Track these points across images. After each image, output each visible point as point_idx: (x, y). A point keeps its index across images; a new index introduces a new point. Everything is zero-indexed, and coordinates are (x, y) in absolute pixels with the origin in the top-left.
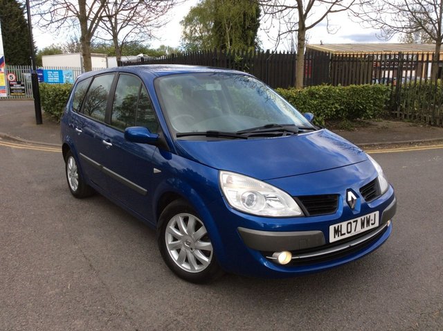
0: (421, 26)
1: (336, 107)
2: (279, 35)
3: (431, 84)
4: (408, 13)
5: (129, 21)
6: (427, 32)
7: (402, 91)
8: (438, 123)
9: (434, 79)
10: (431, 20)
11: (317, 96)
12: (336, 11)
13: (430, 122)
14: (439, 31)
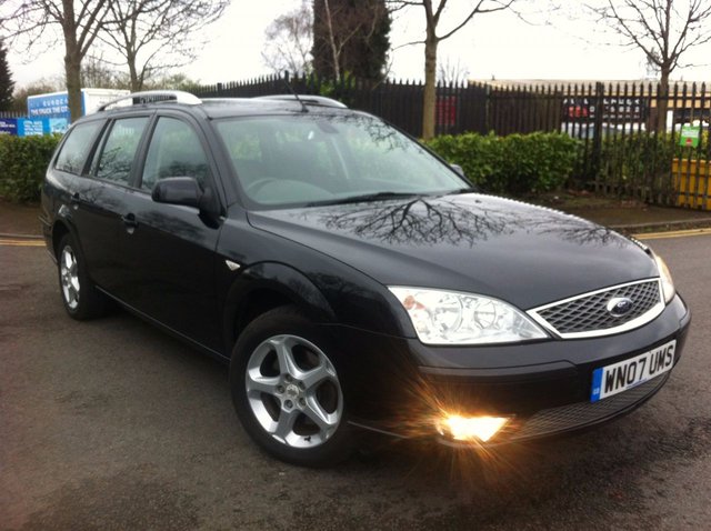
0: (637, 42)
1: (485, 171)
5: (156, 32)
6: (646, 52)
7: (603, 148)
8: (660, 200)
10: (653, 33)
11: (453, 151)
12: (487, 11)
13: (648, 199)
14: (665, 53)
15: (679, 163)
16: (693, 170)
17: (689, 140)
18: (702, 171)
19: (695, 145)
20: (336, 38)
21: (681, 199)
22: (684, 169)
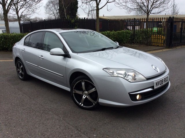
0: (141, 8)
2: (89, 12)
3: (146, 30)
4: (137, 3)
5: (23, 6)
6: (144, 10)
7: (136, 33)
8: (149, 45)
9: (147, 28)
10: (145, 6)
12: (110, 2)
13: (146, 44)
14: (148, 10)
15: (153, 36)
16: (156, 37)
17: (155, 30)
18: (158, 37)
19: (156, 31)
20: (65, 6)
21: (154, 44)
22: (154, 37)
